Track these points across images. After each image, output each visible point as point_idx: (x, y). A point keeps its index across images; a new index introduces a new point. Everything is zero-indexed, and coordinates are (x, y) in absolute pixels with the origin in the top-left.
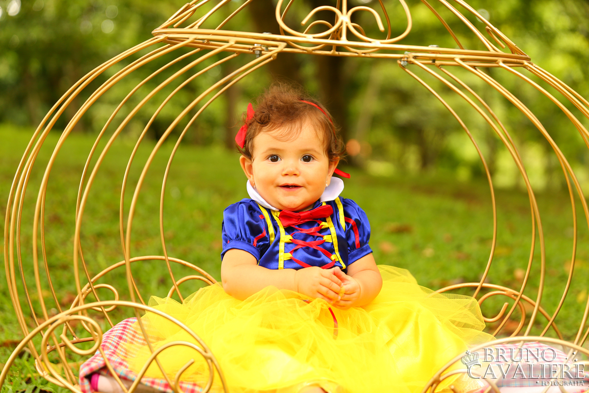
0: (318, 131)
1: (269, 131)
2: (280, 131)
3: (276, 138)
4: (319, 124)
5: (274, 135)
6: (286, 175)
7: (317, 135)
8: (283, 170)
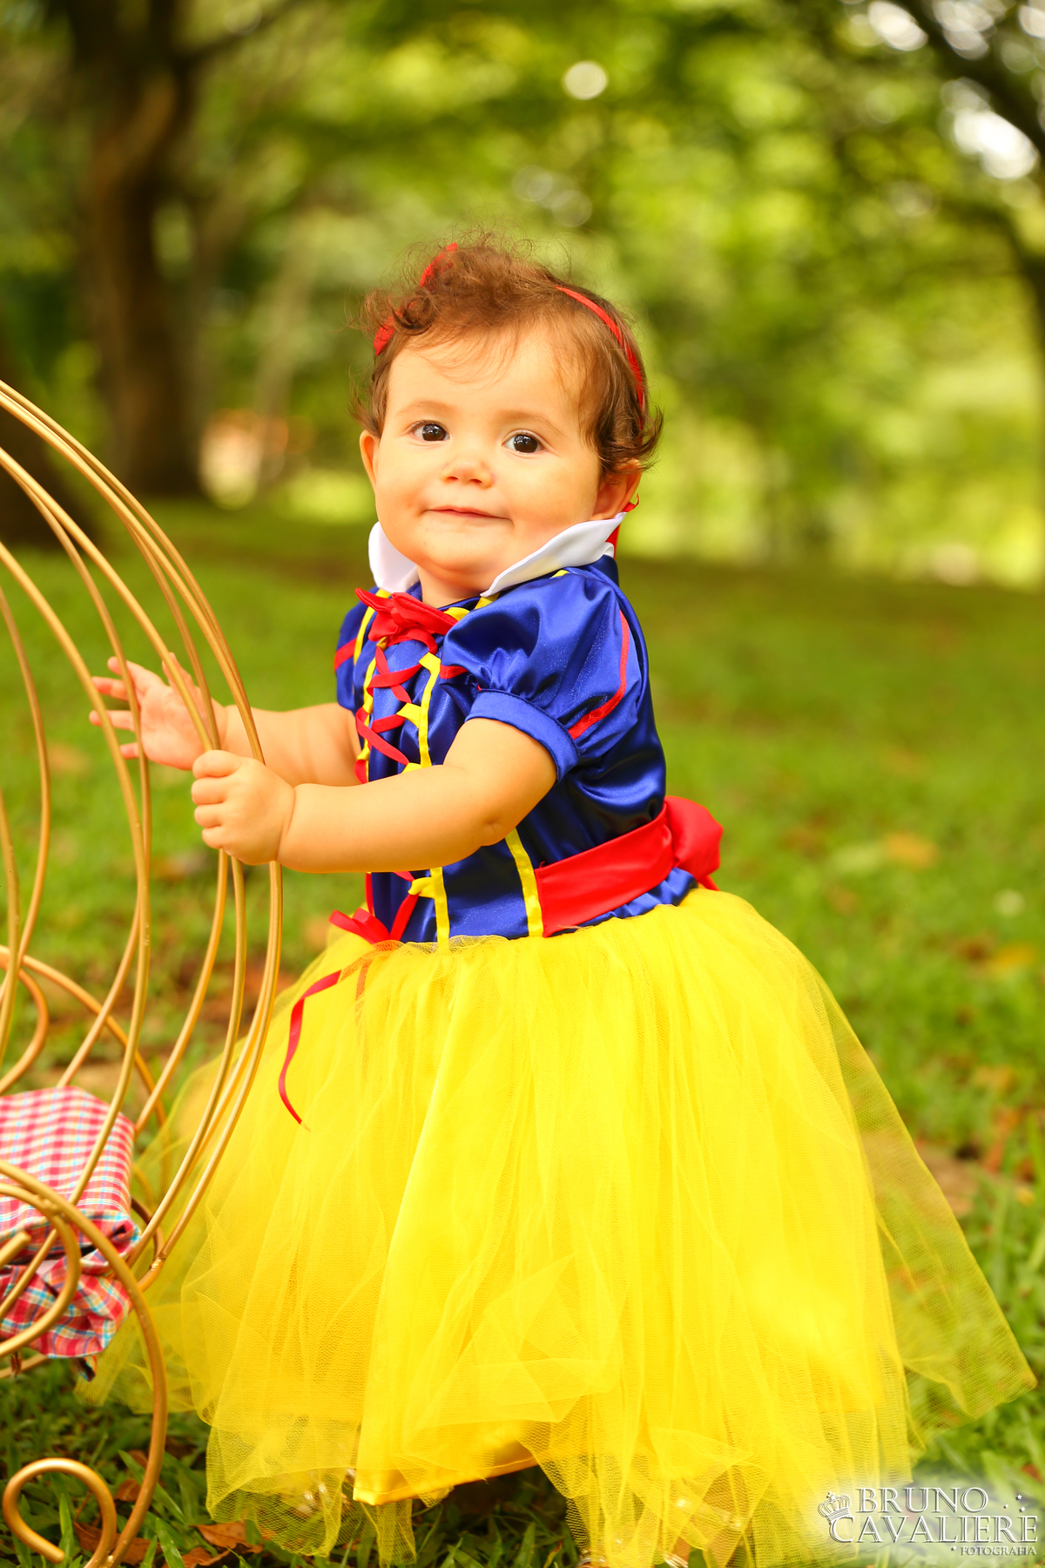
0: (565, 365)
1: (427, 346)
2: (455, 347)
3: (440, 369)
4: (573, 347)
5: (434, 358)
6: (453, 478)
7: (559, 378)
8: (447, 465)
